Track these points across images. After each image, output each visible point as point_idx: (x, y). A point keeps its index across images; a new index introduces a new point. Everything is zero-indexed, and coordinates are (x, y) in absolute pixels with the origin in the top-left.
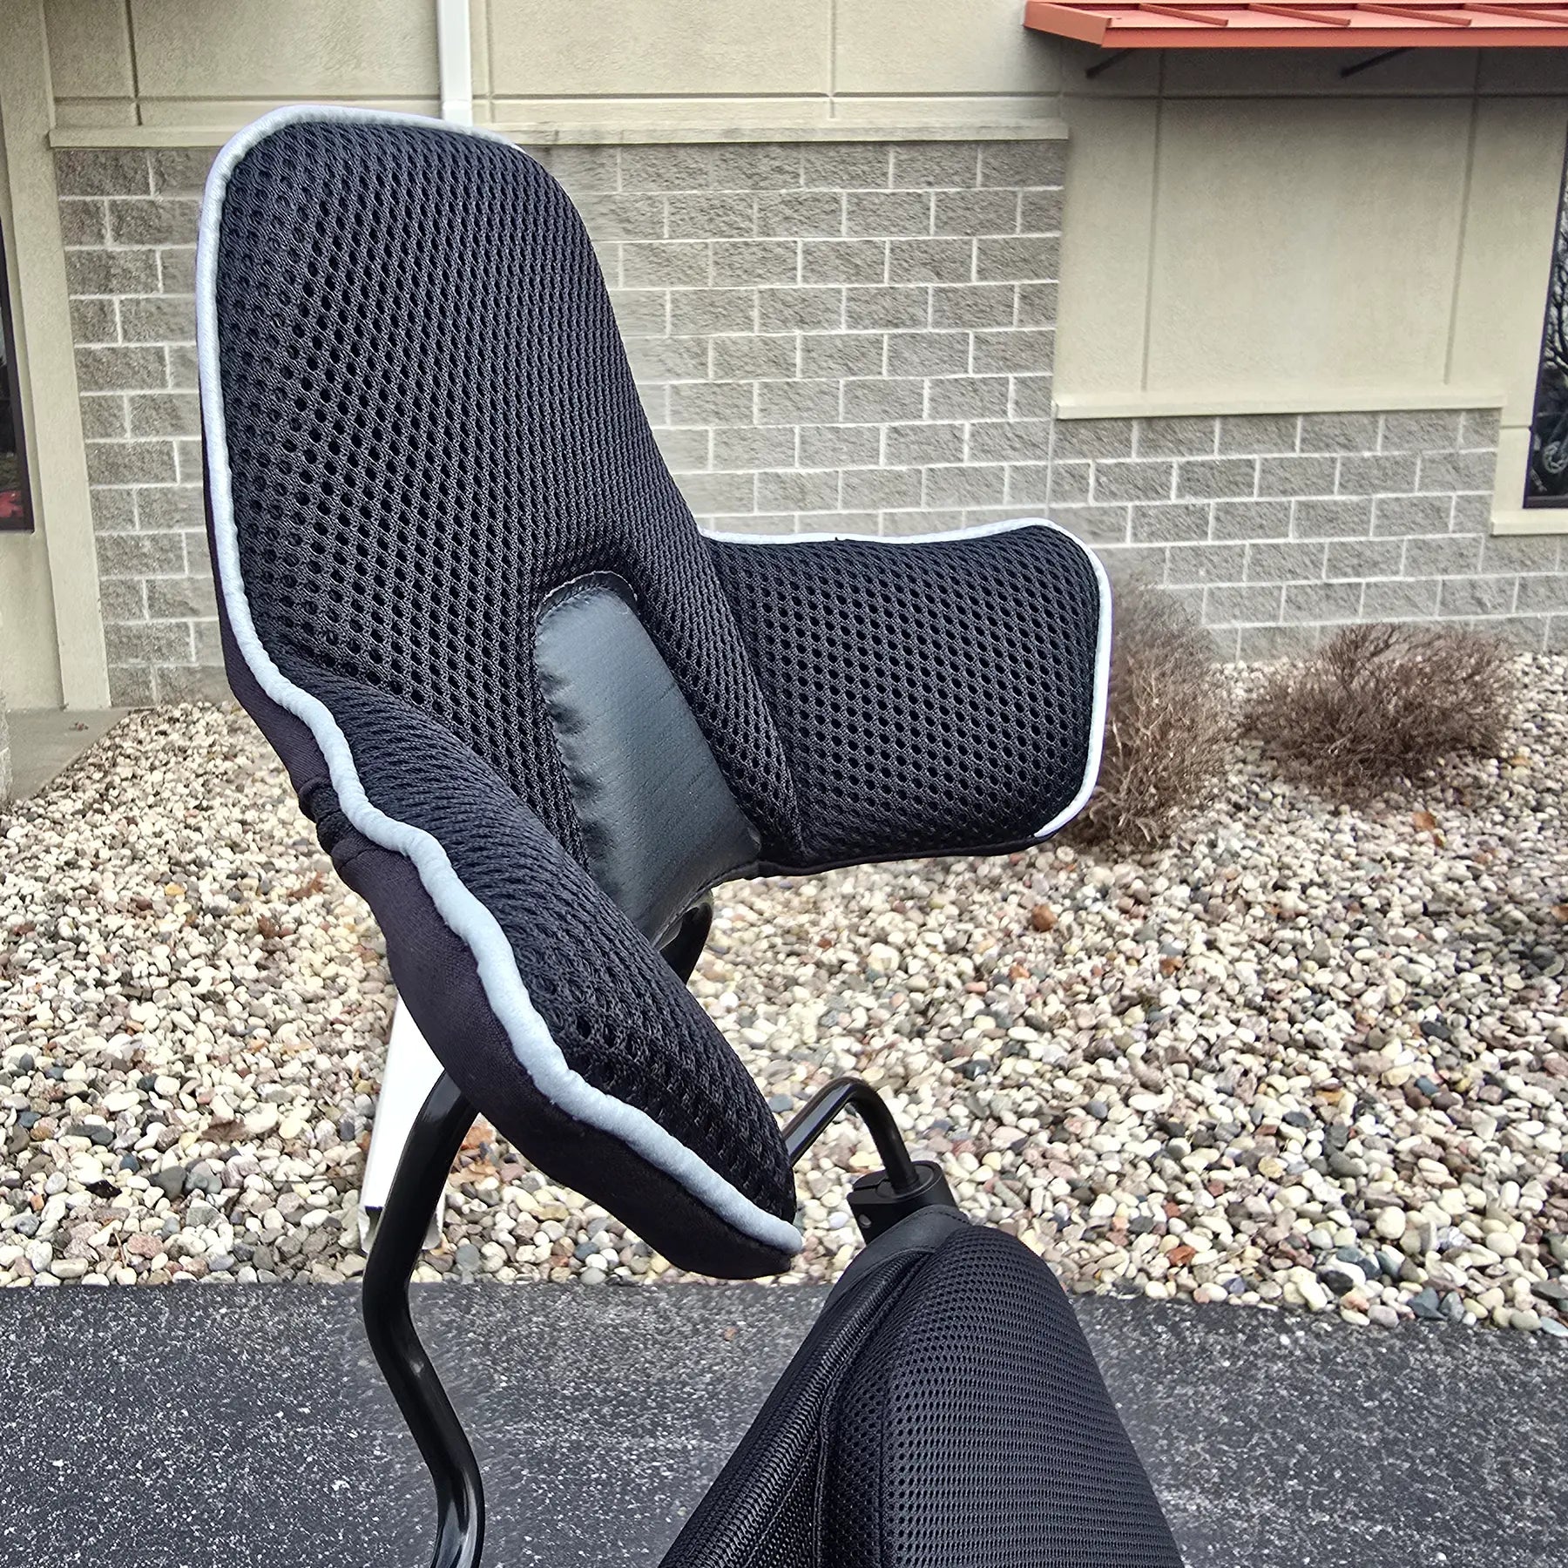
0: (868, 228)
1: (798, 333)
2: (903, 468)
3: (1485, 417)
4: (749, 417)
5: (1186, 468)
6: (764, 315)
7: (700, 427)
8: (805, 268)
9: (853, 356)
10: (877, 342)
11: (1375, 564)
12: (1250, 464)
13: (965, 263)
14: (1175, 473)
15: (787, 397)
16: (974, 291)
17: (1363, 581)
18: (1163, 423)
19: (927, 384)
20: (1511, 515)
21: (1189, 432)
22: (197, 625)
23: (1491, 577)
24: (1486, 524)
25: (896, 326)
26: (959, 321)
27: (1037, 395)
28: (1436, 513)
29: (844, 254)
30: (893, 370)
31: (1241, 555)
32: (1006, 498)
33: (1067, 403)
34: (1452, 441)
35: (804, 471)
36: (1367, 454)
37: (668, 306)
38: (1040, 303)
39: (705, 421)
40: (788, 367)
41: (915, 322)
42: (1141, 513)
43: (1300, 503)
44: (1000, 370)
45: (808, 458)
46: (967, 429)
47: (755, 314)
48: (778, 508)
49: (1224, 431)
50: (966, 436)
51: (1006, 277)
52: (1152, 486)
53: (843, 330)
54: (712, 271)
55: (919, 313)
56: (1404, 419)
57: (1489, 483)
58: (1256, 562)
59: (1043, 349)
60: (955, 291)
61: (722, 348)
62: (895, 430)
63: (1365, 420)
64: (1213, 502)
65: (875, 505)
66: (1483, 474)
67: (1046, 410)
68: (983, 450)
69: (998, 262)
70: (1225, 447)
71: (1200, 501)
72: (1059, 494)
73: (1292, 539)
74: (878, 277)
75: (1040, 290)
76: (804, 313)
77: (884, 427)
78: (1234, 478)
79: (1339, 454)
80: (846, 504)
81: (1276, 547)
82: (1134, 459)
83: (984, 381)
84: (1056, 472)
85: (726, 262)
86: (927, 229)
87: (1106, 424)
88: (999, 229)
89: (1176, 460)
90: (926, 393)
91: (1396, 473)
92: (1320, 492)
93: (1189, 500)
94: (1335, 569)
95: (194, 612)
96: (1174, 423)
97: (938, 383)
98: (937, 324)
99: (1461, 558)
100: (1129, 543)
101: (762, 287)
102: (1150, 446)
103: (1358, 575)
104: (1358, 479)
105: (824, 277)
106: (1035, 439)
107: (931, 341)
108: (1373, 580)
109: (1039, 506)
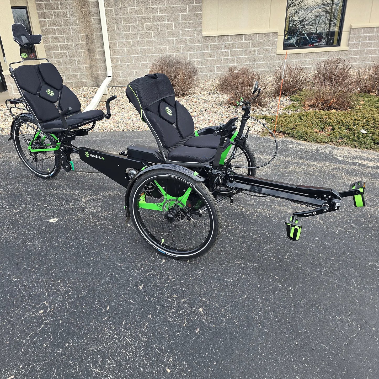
0: (169, 4)
1: (159, 23)
2: (178, 46)
3: (275, 34)
4: (152, 38)
5: (225, 45)
6: (153, 20)
7: (144, 40)
8: (159, 11)
9: (168, 27)
10: (172, 24)
11: (257, 60)
12: (236, 43)
13: (186, 10)
14: (223, 45)
15: (157, 34)
16: (188, 15)
17: (255, 63)
18: (221, 37)
19: (181, 31)
20: (280, 50)
21: (225, 38)
22: (65, 75)
23: (277, 62)
24: (276, 53)
25: (175, 21)
26: (185, 20)
27: (199, 32)
28: (267, 51)
29: (166, 9)
30: (175, 29)
31: (235, 59)
32: (195, 51)
33: (205, 34)
34: (270, 38)
35: (161, 47)
36: (255, 41)
37: (137, 19)
38: (199, 16)
39: (145, 39)
40: (157, 29)
41: (178, 20)
42: (218, 53)
43: (244, 50)
44: (193, 28)
45: (162, 45)
46: (188, 39)
47: (151, 20)
48: (158, 53)
49: (231, 38)
50: (188, 40)
51: (193, 12)
52: (219, 48)
53: (166, 22)
54: (144, 12)
55: (179, 19)
56: (261, 35)
57: (276, 45)
58: (237, 60)
59: (200, 24)
60: (185, 15)
61: (146, 26)
62: (176, 39)
63: (255, 35)
64: (230, 50)
65: (173, 52)
66: (275, 44)
67: (201, 35)
68: (191, 42)
69: (191, 9)
70: (231, 41)
71: (228, 50)
72: (204, 50)
73: (243, 56)
74: (171, 13)
75: (199, 14)
76: (160, 19)
77: (174, 39)
78: (233, 46)
79: (251, 41)
80: (169, 53)
81: (240, 58)
82: (216, 43)
83: (190, 30)
84: (203, 46)
85: (146, 10)
86: (179, 4)
87: (211, 37)
88: (191, 3)
89: (223, 43)
90: (181, 33)
91: (260, 44)
92: (247, 48)
93: (226, 50)
94: (250, 61)
95: (64, 73)
96: (222, 37)
97: (183, 31)
98: (182, 21)
99: (272, 59)
100: (216, 58)
101: (152, 15)
102: (219, 41)
104: (254, 45)
105: (162, 13)
106: (199, 40)
107: (181, 24)
108: (257, 63)
109: (201, 52)
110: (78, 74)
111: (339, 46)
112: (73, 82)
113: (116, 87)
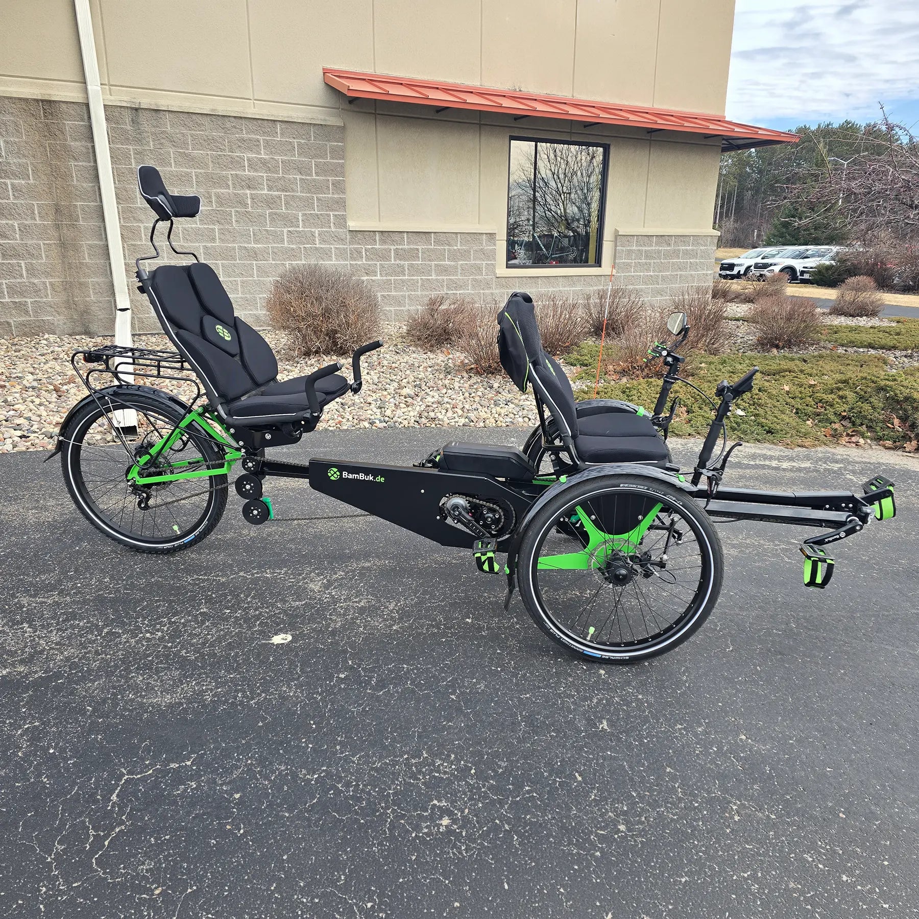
0: (271, 153)
1: (248, 192)
2: (294, 246)
3: (491, 236)
4: (231, 223)
5: (396, 250)
6: (233, 184)
7: (211, 227)
8: (248, 166)
9: (270, 202)
10: (279, 197)
11: (461, 286)
12: (417, 250)
13: (310, 169)
14: (392, 251)
15: (246, 217)
16: (314, 180)
18: (387, 234)
19: (300, 215)
20: (502, 270)
21: (396, 237)
23: (497, 291)
24: (495, 274)
25: (286, 191)
26: (309, 191)
27: (342, 221)
28: (479, 269)
29: (264, 163)
30: (287, 209)
31: (418, 283)
32: (334, 259)
33: (352, 225)
34: (482, 244)
35: (255, 246)
36: (455, 248)
37: (194, 177)
38: (339, 187)
39: (215, 225)
40: (245, 205)
41: (293, 191)
42: (382, 266)
43: (435, 265)
44: (327, 211)
45: (257, 241)
46: (317, 232)
47: (230, 183)
48: (246, 260)
49: (408, 238)
50: (317, 235)
51: (325, 176)
52: (384, 256)
53: (266, 192)
54: (211, 165)
55: (295, 187)
56: (466, 235)
57: (494, 259)
58: (422, 285)
59: (341, 204)
60: (307, 180)
61: (218, 196)
62: (290, 231)
63: (454, 236)
64: (406, 263)
65: (284, 260)
66: (492, 255)
67: (345, 227)
68: (323, 241)
69: (323, 170)
70: (409, 243)
71: (402, 263)
72: (352, 258)
73: (434, 277)
74: (277, 172)
75: (339, 182)
76: (250, 184)
77: (285, 230)
78: (413, 254)
79: (447, 247)
80: (273, 260)
81: (428, 280)
82: (377, 246)
83: (321, 214)
84: (350, 250)
85: (216, 161)
86: (294, 155)
87: (367, 233)
88: (322, 157)
89: (392, 247)
90: (300, 218)
91: (465, 255)
92: (441, 260)
93: (398, 262)
94: (448, 288)
96: (390, 234)
97: (304, 215)
98: (301, 192)
99: (488, 285)
100: (379, 277)
101: (232, 172)
102: (383, 242)
103: (456, 290)
104: (454, 256)
105: (256, 170)
106: (342, 238)
107: (300, 198)
108: (461, 292)
109: (346, 262)
110: (29, 300)
111: (600, 266)
112: (11, 321)
113: (140, 335)
